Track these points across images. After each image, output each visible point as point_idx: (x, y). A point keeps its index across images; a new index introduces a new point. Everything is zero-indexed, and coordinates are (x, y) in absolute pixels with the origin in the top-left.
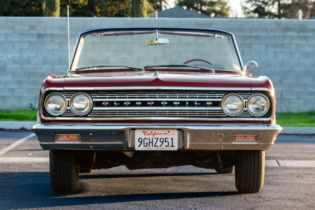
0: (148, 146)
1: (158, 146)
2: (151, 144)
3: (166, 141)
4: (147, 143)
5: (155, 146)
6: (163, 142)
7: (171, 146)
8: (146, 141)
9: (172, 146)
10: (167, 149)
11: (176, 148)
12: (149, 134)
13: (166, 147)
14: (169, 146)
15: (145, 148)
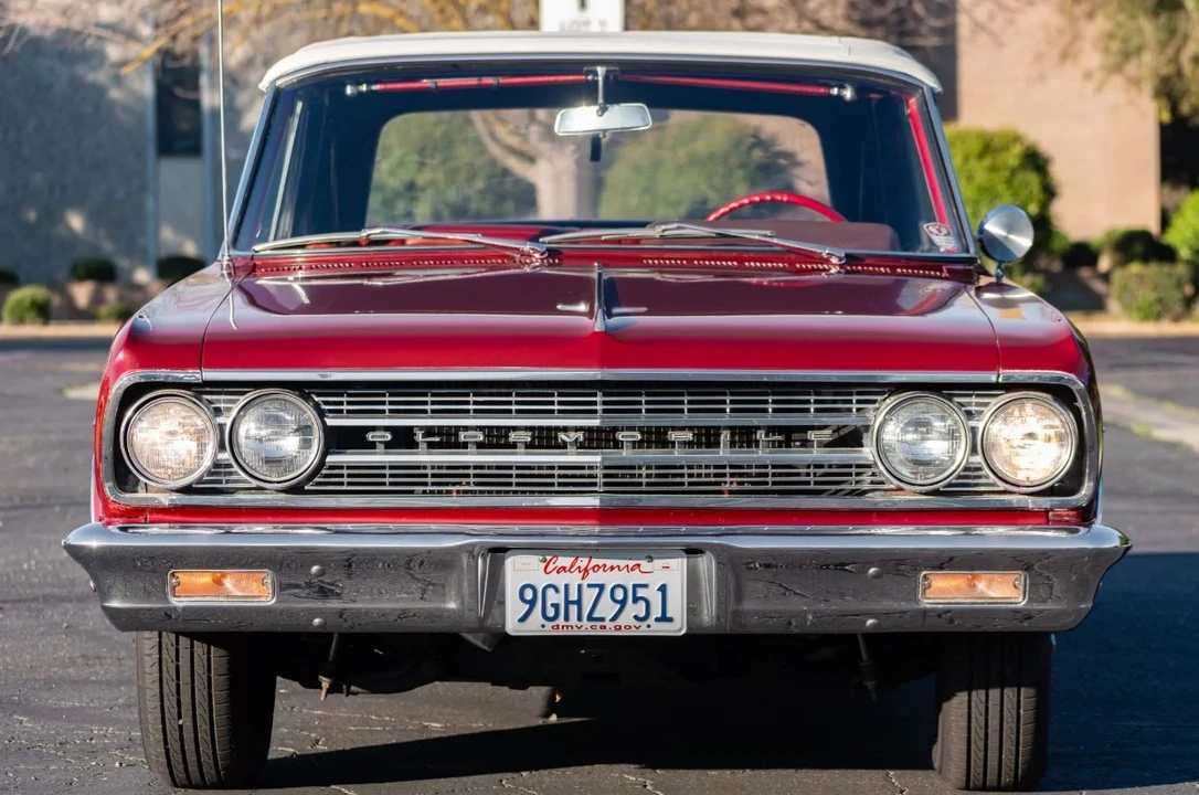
0: (561, 621)
1: (602, 619)
2: (574, 609)
3: (636, 600)
4: (556, 606)
5: (590, 618)
6: (623, 603)
7: (657, 620)
8: (552, 597)
9: (664, 618)
10: (643, 630)
11: (678, 627)
12: (564, 568)
13: (637, 624)
14: (651, 621)
15: (549, 625)
